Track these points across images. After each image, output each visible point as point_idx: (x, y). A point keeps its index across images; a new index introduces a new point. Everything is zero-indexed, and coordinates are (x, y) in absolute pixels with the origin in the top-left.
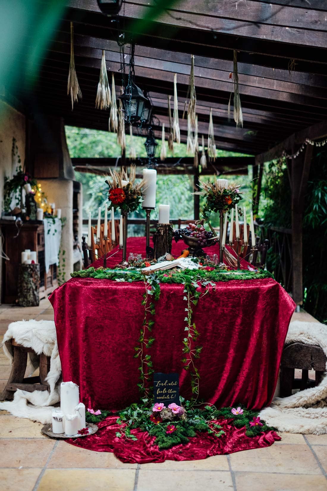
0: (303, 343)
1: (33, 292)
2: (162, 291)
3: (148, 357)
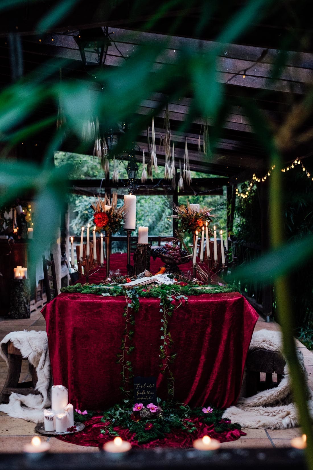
0: (266, 350)
1: (24, 305)
2: (141, 304)
3: (128, 363)
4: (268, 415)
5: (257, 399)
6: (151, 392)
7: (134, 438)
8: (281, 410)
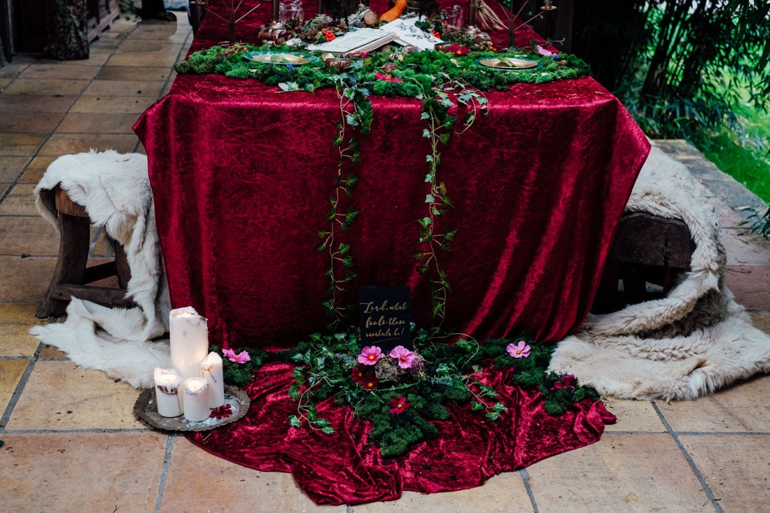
0: (652, 215)
1: (77, 33)
2: (377, 113)
3: (343, 248)
4: (647, 358)
5: (624, 320)
6: (398, 320)
7: (369, 440)
8: (677, 348)
